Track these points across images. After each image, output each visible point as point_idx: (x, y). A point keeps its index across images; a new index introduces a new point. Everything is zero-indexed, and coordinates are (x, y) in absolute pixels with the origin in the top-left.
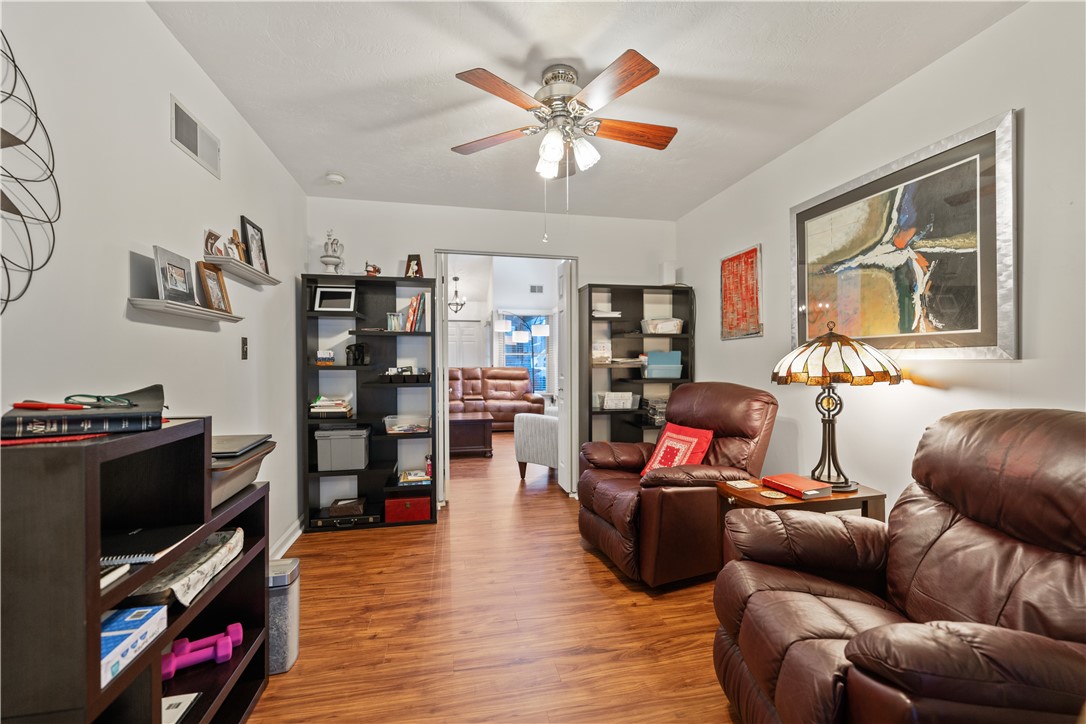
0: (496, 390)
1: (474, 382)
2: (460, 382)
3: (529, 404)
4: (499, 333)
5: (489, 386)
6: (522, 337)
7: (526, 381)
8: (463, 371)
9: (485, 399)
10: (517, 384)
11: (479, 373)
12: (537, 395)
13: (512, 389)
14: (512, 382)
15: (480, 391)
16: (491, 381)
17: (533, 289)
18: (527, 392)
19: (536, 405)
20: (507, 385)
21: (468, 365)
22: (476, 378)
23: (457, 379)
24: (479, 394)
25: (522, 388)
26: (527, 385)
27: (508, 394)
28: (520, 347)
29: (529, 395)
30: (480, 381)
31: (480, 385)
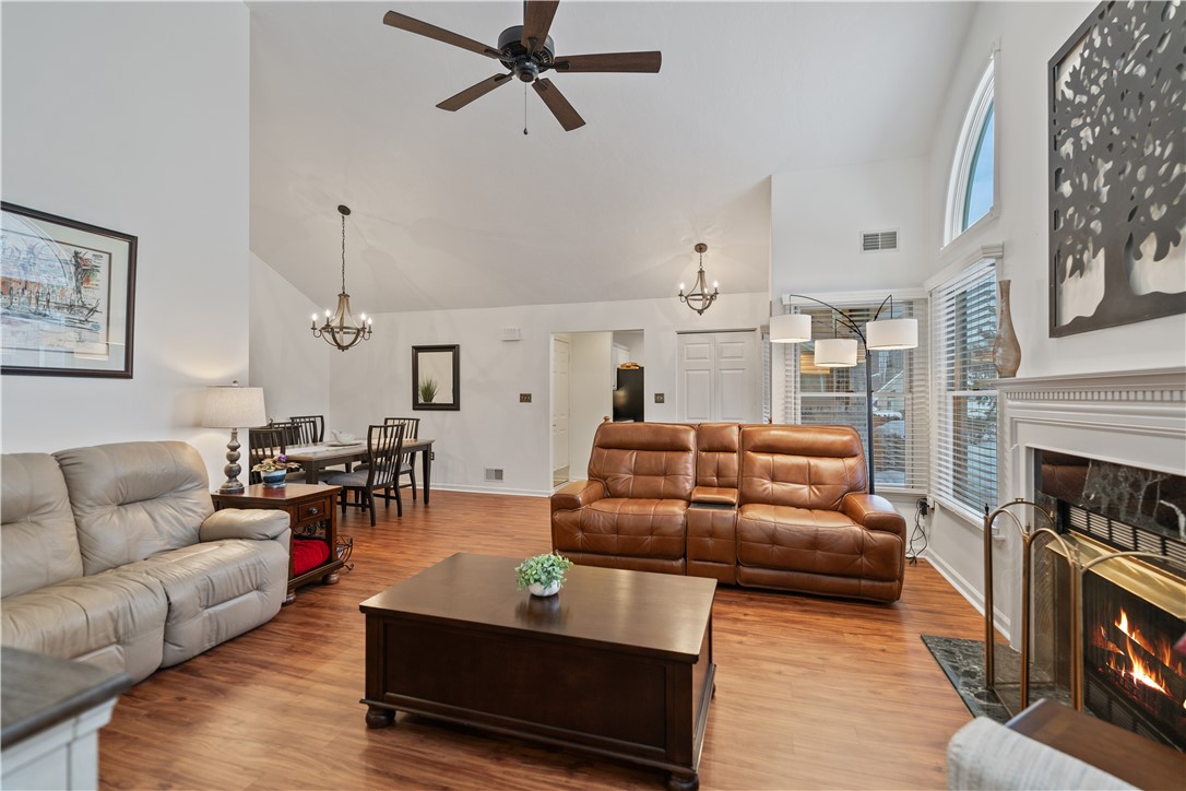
0: (774, 479)
1: (721, 456)
2: (690, 456)
3: (857, 529)
4: (785, 346)
5: (757, 470)
6: (846, 353)
7: (850, 462)
8: (700, 431)
9: (746, 500)
10: (826, 465)
11: (735, 437)
12: (879, 505)
13: (813, 479)
14: (814, 461)
15: (733, 478)
16: (763, 459)
17: (870, 242)
18: (854, 489)
19: (878, 536)
20: (799, 467)
21: (713, 419)
22: (728, 450)
23: (686, 449)
24: (731, 486)
25: (840, 476)
26: (852, 469)
27: (804, 491)
28: (840, 378)
29: (856, 500)
30: (735, 456)
31: (736, 466)
